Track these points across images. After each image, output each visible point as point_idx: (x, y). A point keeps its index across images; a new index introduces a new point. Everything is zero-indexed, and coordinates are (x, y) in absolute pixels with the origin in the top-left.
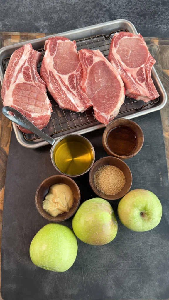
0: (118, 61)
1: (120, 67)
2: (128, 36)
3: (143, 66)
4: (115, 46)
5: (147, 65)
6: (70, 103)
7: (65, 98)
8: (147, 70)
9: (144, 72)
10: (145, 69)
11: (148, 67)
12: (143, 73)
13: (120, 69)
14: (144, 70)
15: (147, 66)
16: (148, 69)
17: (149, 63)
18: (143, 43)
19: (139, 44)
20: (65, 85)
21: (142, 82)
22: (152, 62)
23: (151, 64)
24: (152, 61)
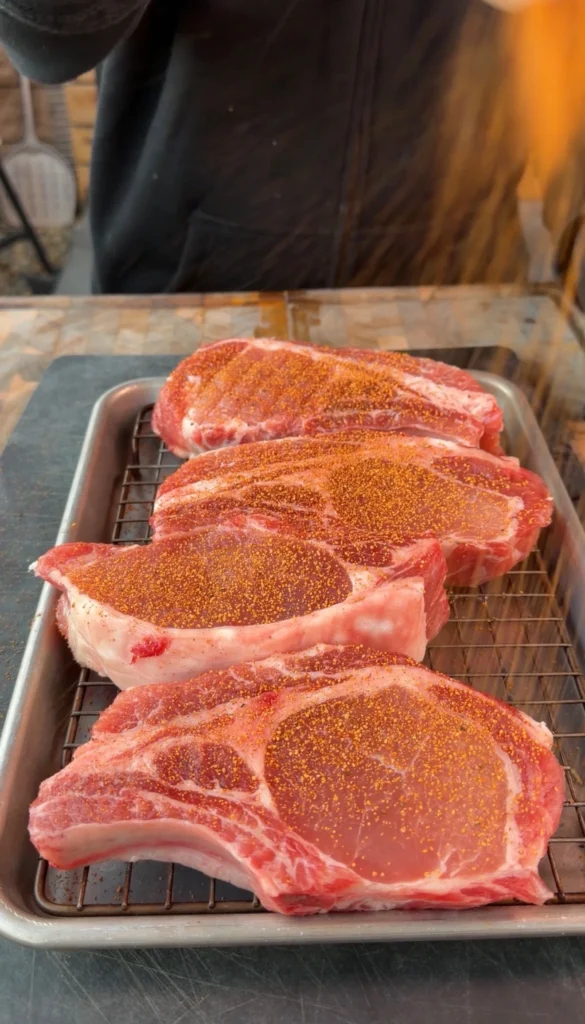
0: (338, 676)
1: (295, 676)
2: (524, 801)
3: (265, 797)
4: (441, 693)
5: (262, 826)
6: (195, 476)
7: (222, 465)
8: (226, 814)
9: (217, 792)
10: (234, 805)
11: (247, 829)
12: (213, 786)
13: (286, 673)
14: (237, 796)
15: (252, 822)
16: (230, 821)
17: (268, 843)
18: (445, 876)
19: (450, 850)
20: (280, 473)
21: (161, 762)
22: (268, 865)
23: (258, 853)
24: (284, 867)
